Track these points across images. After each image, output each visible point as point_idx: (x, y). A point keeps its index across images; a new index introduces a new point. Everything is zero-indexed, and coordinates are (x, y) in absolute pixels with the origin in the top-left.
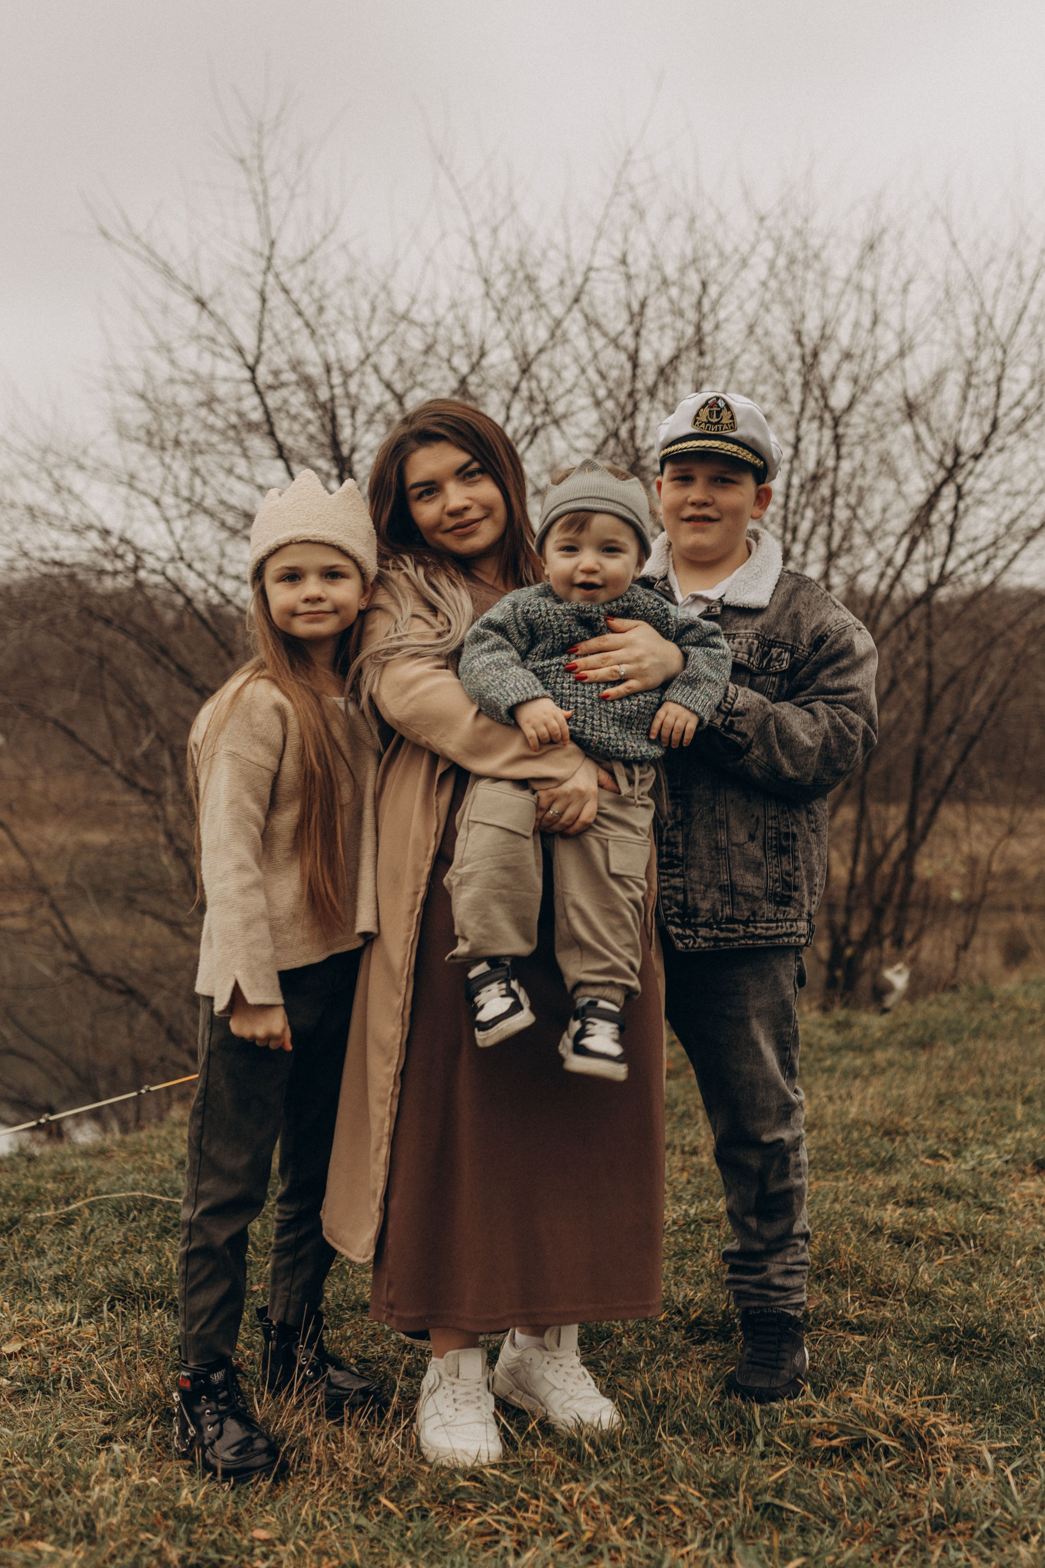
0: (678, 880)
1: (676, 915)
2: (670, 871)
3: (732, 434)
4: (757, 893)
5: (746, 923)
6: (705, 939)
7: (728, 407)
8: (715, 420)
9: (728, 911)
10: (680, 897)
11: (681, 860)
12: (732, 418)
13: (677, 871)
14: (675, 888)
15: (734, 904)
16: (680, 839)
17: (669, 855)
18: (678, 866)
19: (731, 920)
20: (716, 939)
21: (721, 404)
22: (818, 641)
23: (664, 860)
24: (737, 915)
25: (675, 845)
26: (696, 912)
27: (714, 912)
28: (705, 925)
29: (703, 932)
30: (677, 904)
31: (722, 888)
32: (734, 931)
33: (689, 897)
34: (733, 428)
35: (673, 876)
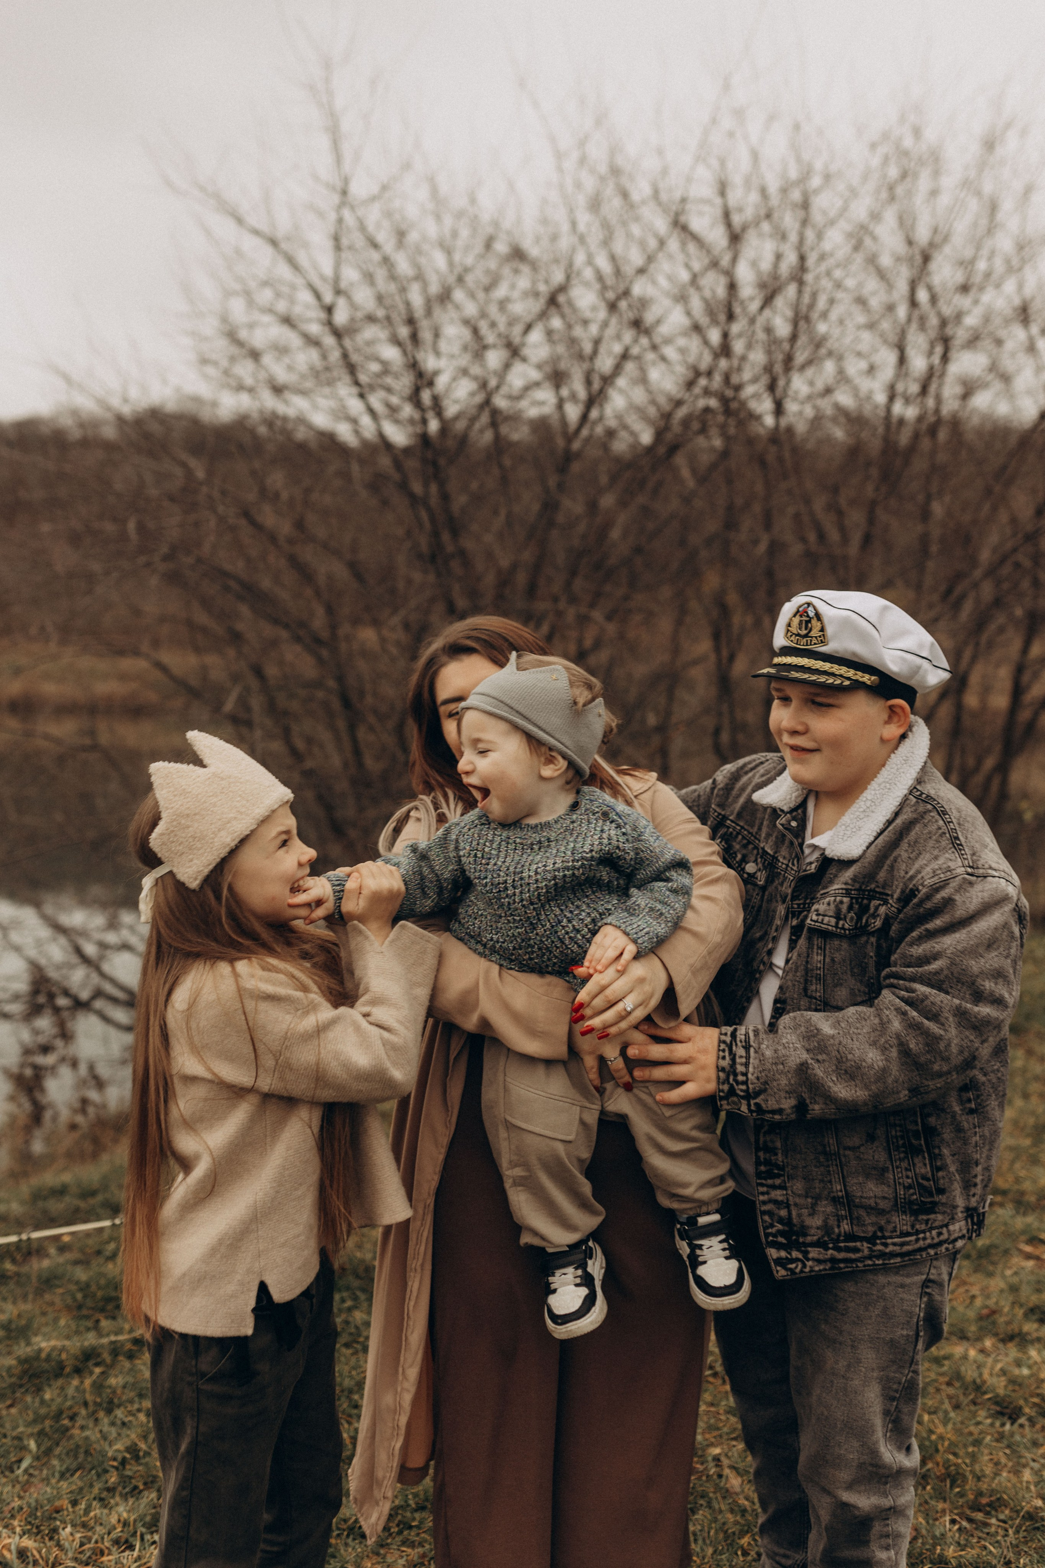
0: (779, 1192)
1: (781, 1233)
2: (770, 1182)
3: (823, 649)
4: (882, 1204)
5: (872, 1240)
6: (819, 1261)
7: (818, 616)
8: (804, 632)
9: (846, 1226)
10: (783, 1213)
11: (782, 1168)
12: (822, 630)
13: (778, 1182)
14: (775, 1202)
15: (855, 1220)
16: (778, 1144)
17: (767, 1162)
18: (778, 1176)
19: (851, 1237)
20: (833, 1260)
21: (811, 613)
22: (908, 896)
23: (763, 1168)
24: (858, 1231)
25: (773, 1151)
26: (803, 1231)
27: (826, 1229)
28: (819, 1244)
29: (814, 1253)
30: (781, 1221)
31: (835, 1200)
32: (856, 1250)
33: (794, 1213)
34: (823, 641)
35: (774, 1187)
